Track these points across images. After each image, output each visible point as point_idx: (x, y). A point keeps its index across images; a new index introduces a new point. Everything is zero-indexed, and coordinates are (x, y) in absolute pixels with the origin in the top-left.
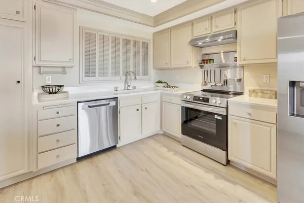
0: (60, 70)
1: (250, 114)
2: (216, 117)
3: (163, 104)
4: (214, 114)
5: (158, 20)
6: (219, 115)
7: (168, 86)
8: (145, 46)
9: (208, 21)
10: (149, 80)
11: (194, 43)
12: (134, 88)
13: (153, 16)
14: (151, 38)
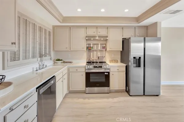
1: (118, 69)
2: (105, 73)
3: (70, 74)
4: (104, 73)
6: (107, 72)
7: (64, 62)
9: (95, 29)
11: (88, 38)
12: (46, 66)
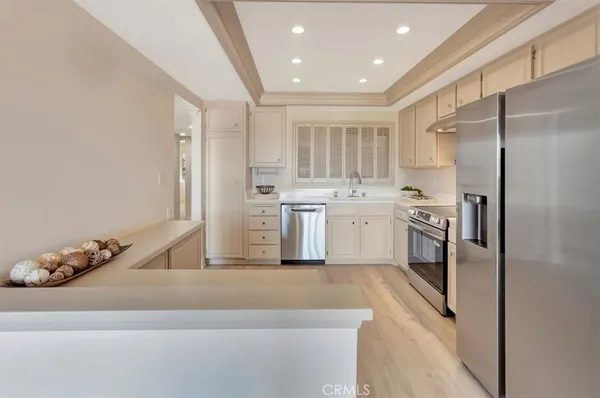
0: (274, 170)
2: (435, 243)
5: (391, 95)
8: (384, 132)
10: (392, 184)
12: (364, 195)
13: (382, 91)
14: (396, 119)
